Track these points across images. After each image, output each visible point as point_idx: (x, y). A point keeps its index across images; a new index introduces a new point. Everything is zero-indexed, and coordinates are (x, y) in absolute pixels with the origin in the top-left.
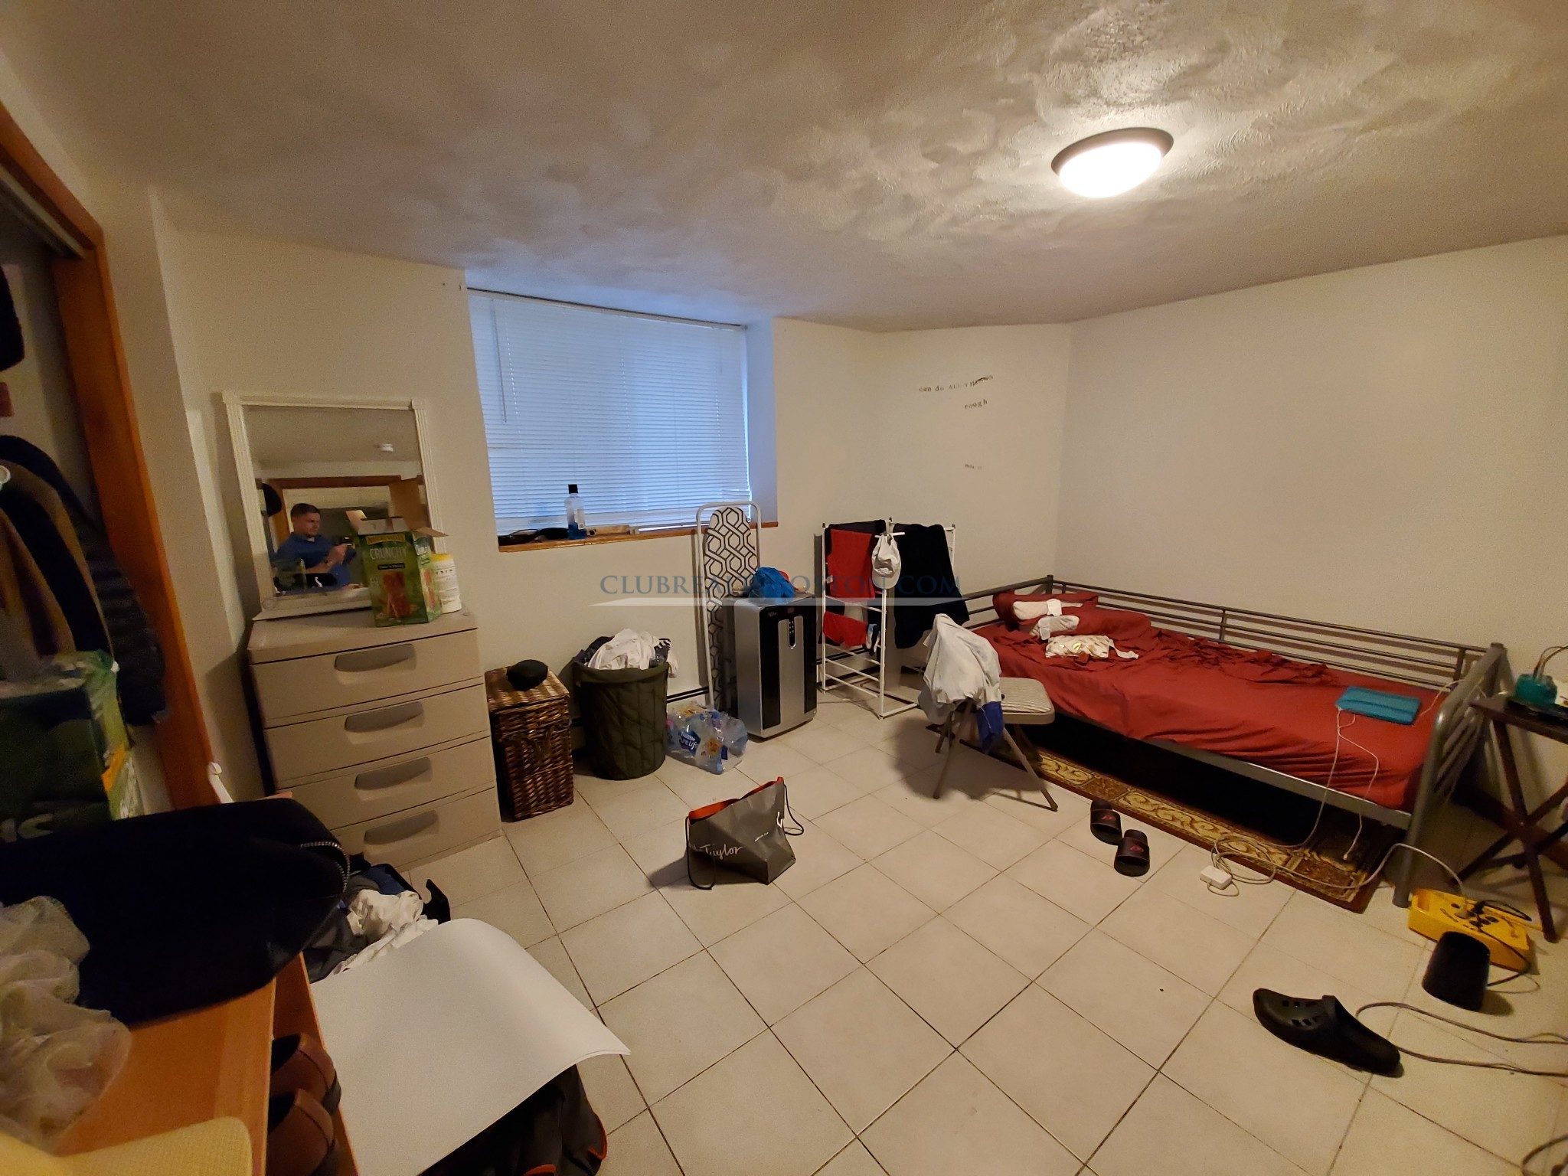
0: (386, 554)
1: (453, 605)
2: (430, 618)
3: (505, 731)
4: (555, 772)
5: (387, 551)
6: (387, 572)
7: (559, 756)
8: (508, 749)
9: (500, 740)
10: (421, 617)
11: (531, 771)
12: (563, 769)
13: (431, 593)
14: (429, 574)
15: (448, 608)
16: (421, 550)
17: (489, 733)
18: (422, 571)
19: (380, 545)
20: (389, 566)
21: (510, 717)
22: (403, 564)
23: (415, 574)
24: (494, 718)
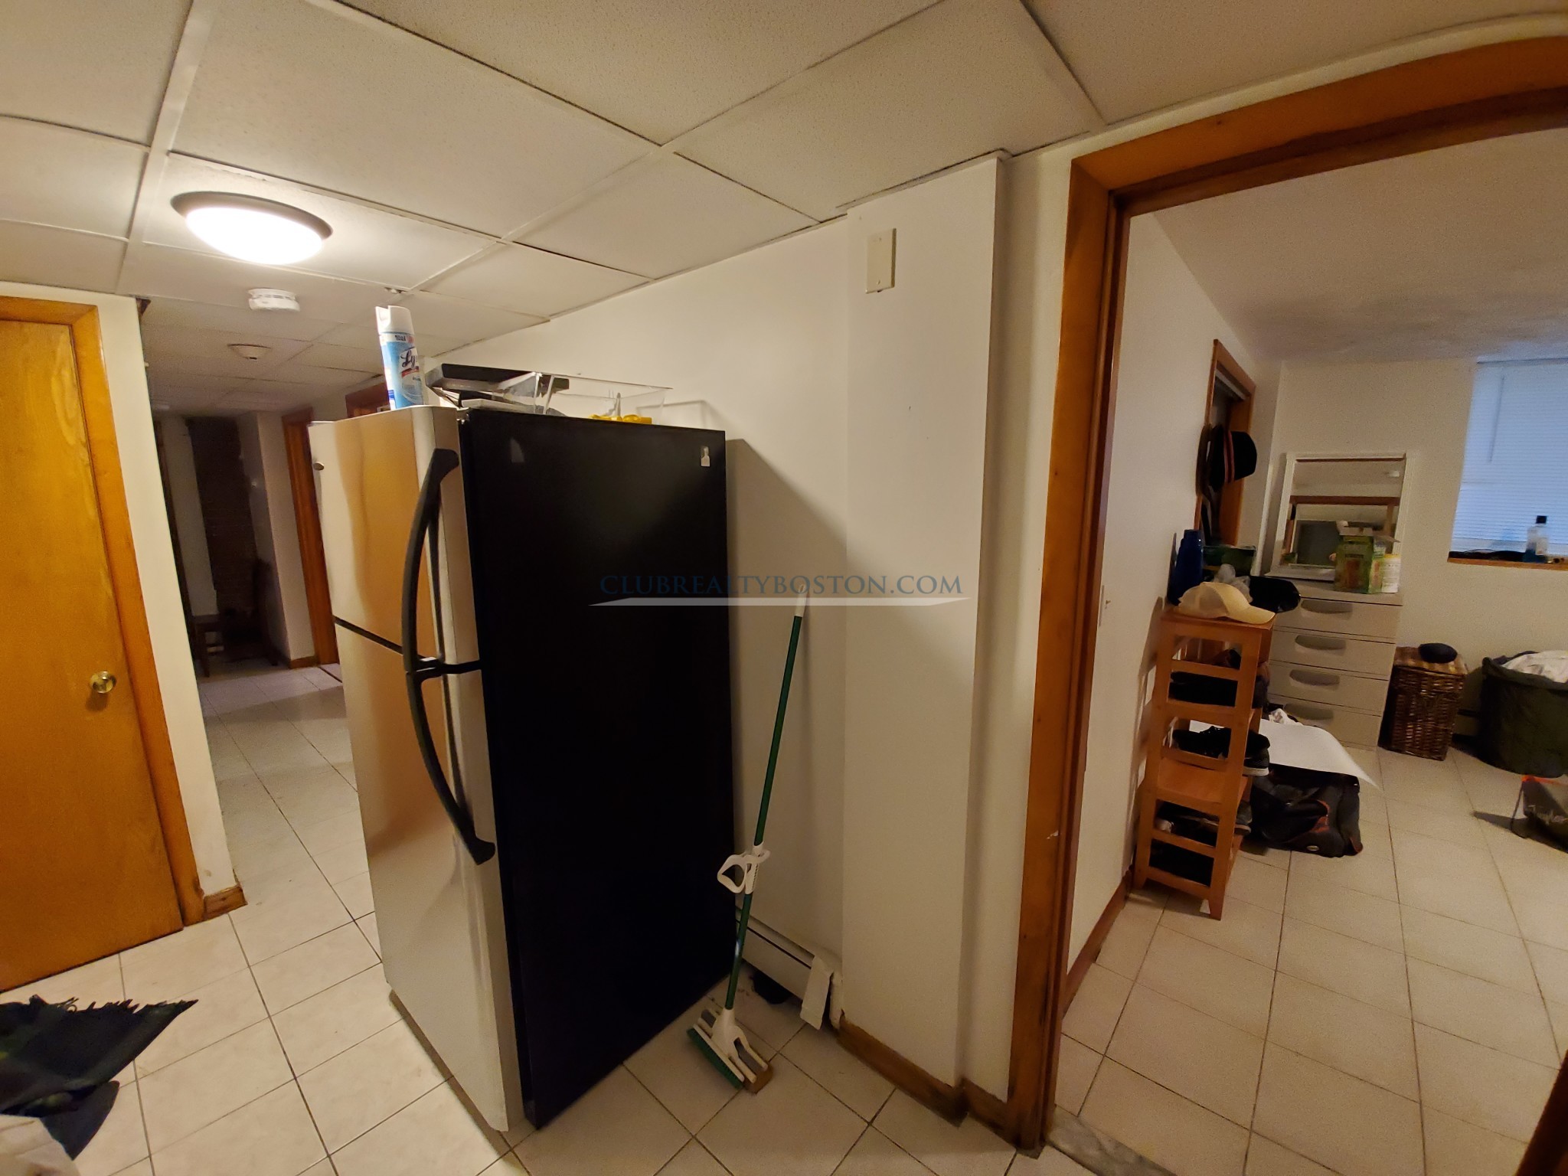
0: (1354, 549)
1: (1392, 588)
2: (1370, 592)
3: (1402, 682)
4: (1435, 730)
5: (1354, 546)
6: (1350, 559)
7: (1443, 719)
8: (1400, 696)
9: (1396, 688)
10: (1364, 589)
11: (1414, 720)
12: (1443, 730)
13: (1376, 577)
14: (1378, 566)
15: (1386, 590)
16: (1378, 549)
17: (1389, 678)
18: (1374, 563)
19: (1351, 543)
20: (1352, 555)
21: (1410, 674)
22: (1362, 556)
23: (1369, 564)
24: (1396, 670)
